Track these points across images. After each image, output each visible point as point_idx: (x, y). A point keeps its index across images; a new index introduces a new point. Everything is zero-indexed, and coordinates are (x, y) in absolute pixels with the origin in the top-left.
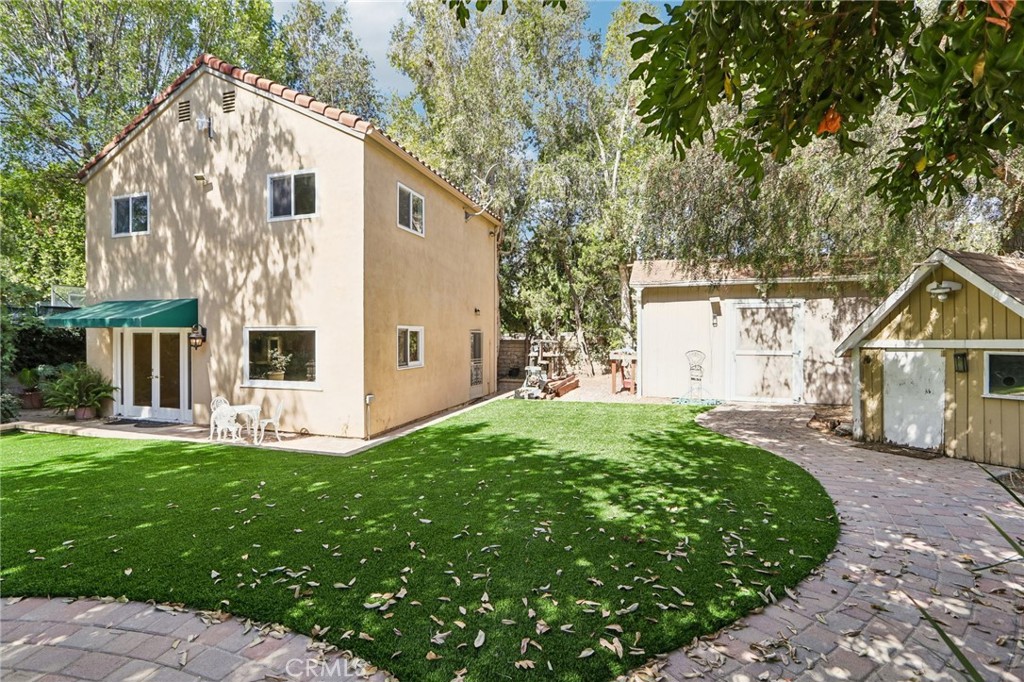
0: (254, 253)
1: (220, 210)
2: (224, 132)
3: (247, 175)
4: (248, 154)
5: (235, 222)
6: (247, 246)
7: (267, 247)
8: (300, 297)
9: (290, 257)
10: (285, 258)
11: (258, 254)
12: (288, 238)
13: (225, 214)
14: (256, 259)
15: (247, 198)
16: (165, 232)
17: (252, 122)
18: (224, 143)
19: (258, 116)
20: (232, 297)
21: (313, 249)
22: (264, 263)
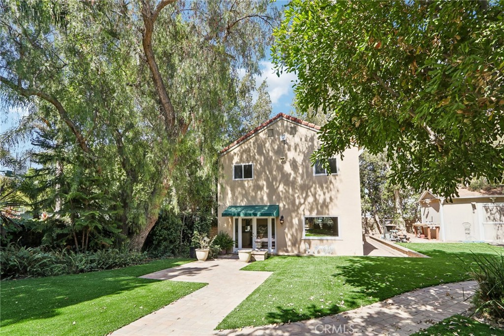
0: (309, 191)
1: (290, 174)
2: (292, 144)
3: (304, 160)
4: (304, 153)
5: (299, 179)
6: (305, 188)
7: (315, 189)
8: (332, 209)
9: (327, 193)
10: (324, 194)
11: (311, 192)
12: (325, 185)
13: (293, 175)
14: (310, 194)
15: (305, 171)
16: (263, 182)
17: (306, 141)
18: (292, 149)
19: (308, 138)
20: (298, 208)
21: (338, 191)
22: (314, 195)
